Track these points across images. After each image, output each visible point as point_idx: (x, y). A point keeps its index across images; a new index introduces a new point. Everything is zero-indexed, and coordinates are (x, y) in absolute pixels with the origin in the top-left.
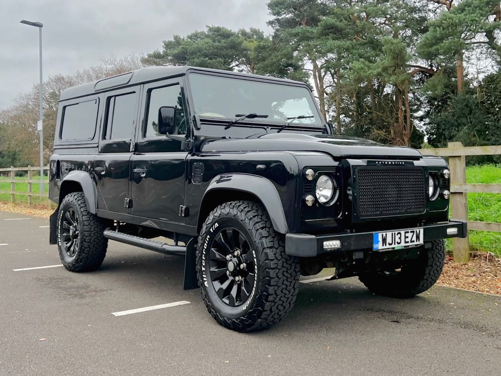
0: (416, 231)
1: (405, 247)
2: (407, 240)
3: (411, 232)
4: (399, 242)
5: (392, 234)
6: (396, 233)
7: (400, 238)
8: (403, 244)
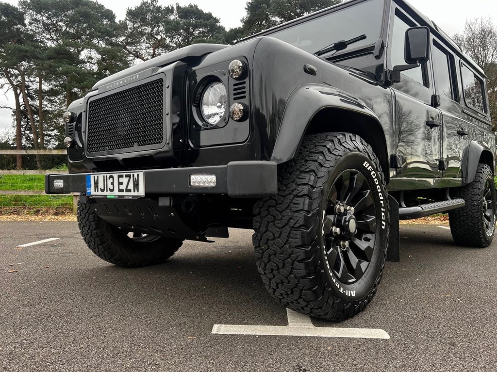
0: (133, 175)
1: (119, 196)
2: (122, 187)
3: (127, 176)
4: (112, 188)
5: (104, 176)
6: (108, 175)
7: (112, 184)
8: (116, 192)
